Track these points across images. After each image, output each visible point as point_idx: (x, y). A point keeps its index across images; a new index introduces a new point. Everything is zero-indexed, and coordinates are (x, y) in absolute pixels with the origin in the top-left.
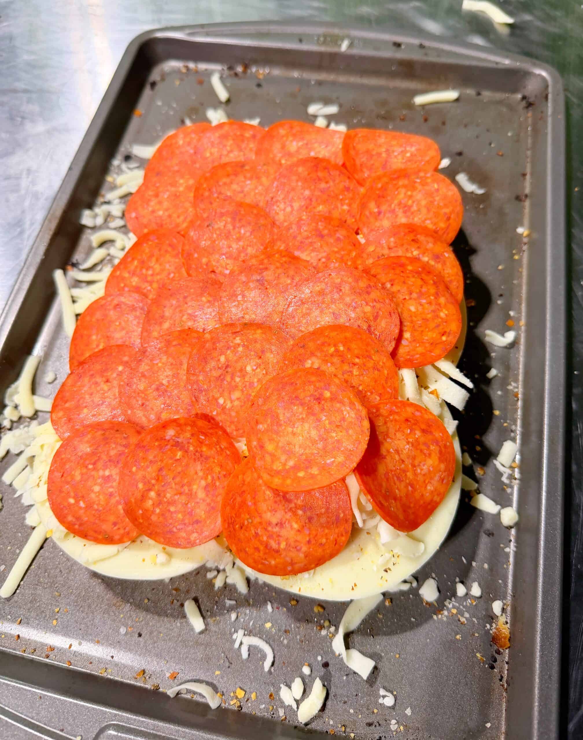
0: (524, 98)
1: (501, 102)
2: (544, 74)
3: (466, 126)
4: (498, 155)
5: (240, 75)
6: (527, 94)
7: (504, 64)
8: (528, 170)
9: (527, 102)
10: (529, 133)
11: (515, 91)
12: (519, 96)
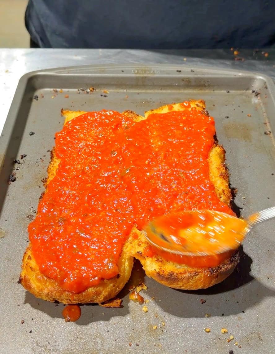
0: (253, 92)
1: (241, 95)
2: (261, 78)
3: (226, 106)
4: (248, 116)
5: (90, 92)
6: (254, 90)
7: (239, 76)
8: (267, 121)
9: (256, 93)
10: (262, 106)
11: (248, 89)
12: (251, 91)
